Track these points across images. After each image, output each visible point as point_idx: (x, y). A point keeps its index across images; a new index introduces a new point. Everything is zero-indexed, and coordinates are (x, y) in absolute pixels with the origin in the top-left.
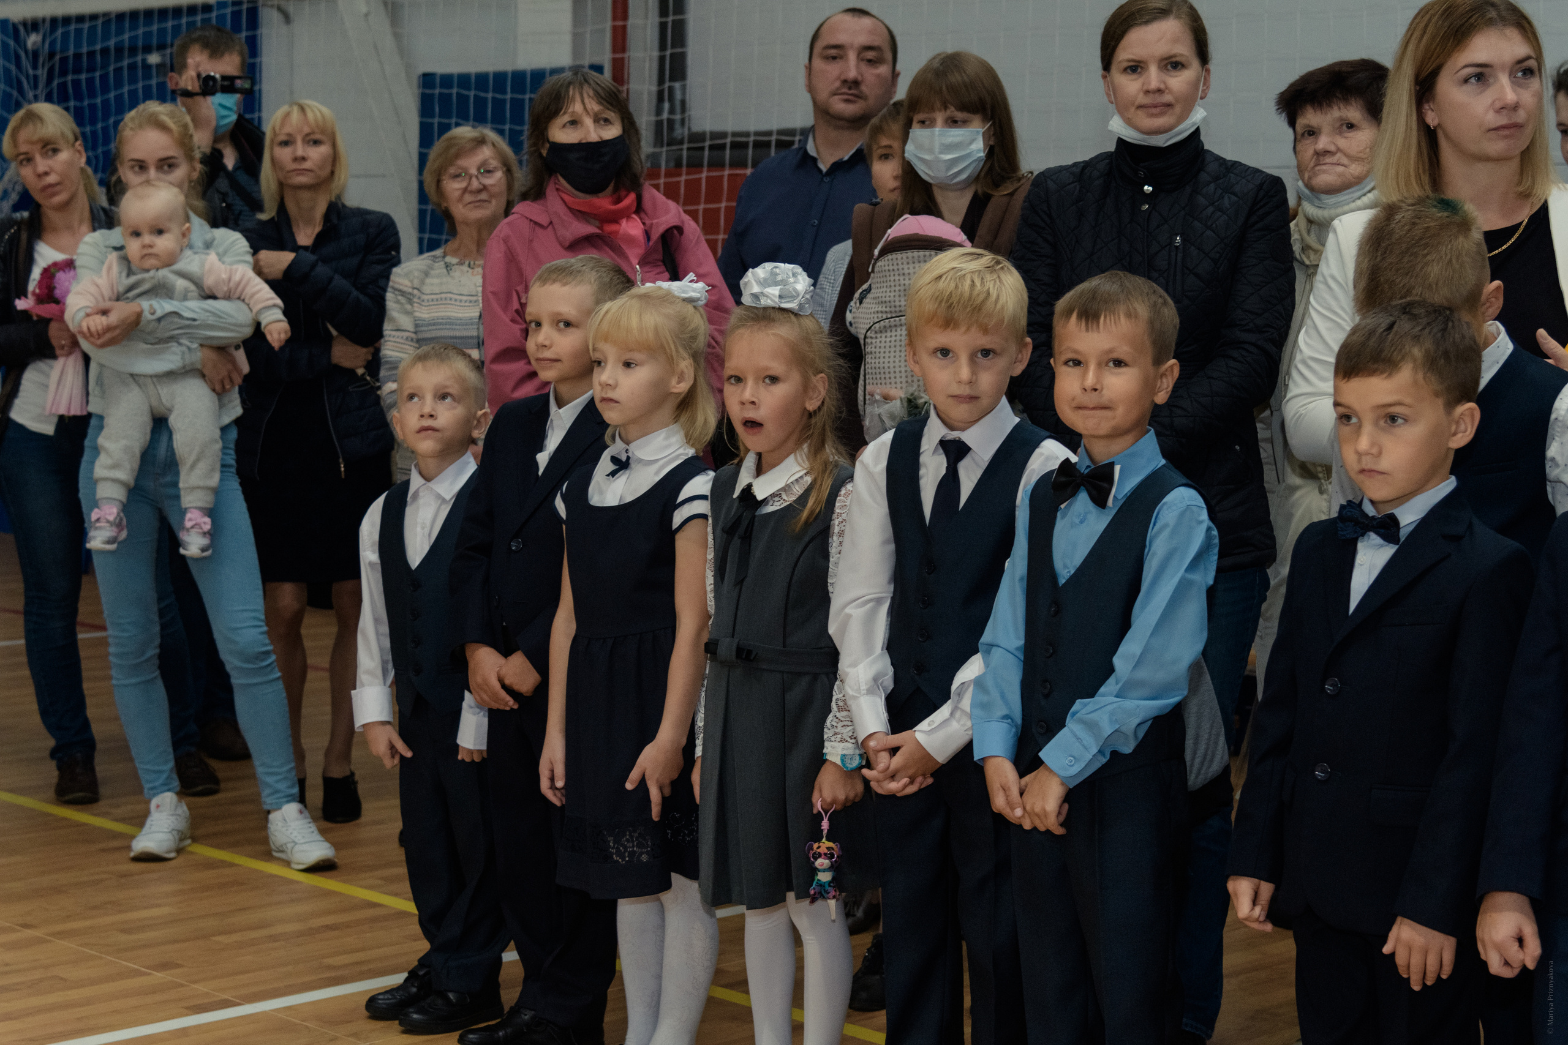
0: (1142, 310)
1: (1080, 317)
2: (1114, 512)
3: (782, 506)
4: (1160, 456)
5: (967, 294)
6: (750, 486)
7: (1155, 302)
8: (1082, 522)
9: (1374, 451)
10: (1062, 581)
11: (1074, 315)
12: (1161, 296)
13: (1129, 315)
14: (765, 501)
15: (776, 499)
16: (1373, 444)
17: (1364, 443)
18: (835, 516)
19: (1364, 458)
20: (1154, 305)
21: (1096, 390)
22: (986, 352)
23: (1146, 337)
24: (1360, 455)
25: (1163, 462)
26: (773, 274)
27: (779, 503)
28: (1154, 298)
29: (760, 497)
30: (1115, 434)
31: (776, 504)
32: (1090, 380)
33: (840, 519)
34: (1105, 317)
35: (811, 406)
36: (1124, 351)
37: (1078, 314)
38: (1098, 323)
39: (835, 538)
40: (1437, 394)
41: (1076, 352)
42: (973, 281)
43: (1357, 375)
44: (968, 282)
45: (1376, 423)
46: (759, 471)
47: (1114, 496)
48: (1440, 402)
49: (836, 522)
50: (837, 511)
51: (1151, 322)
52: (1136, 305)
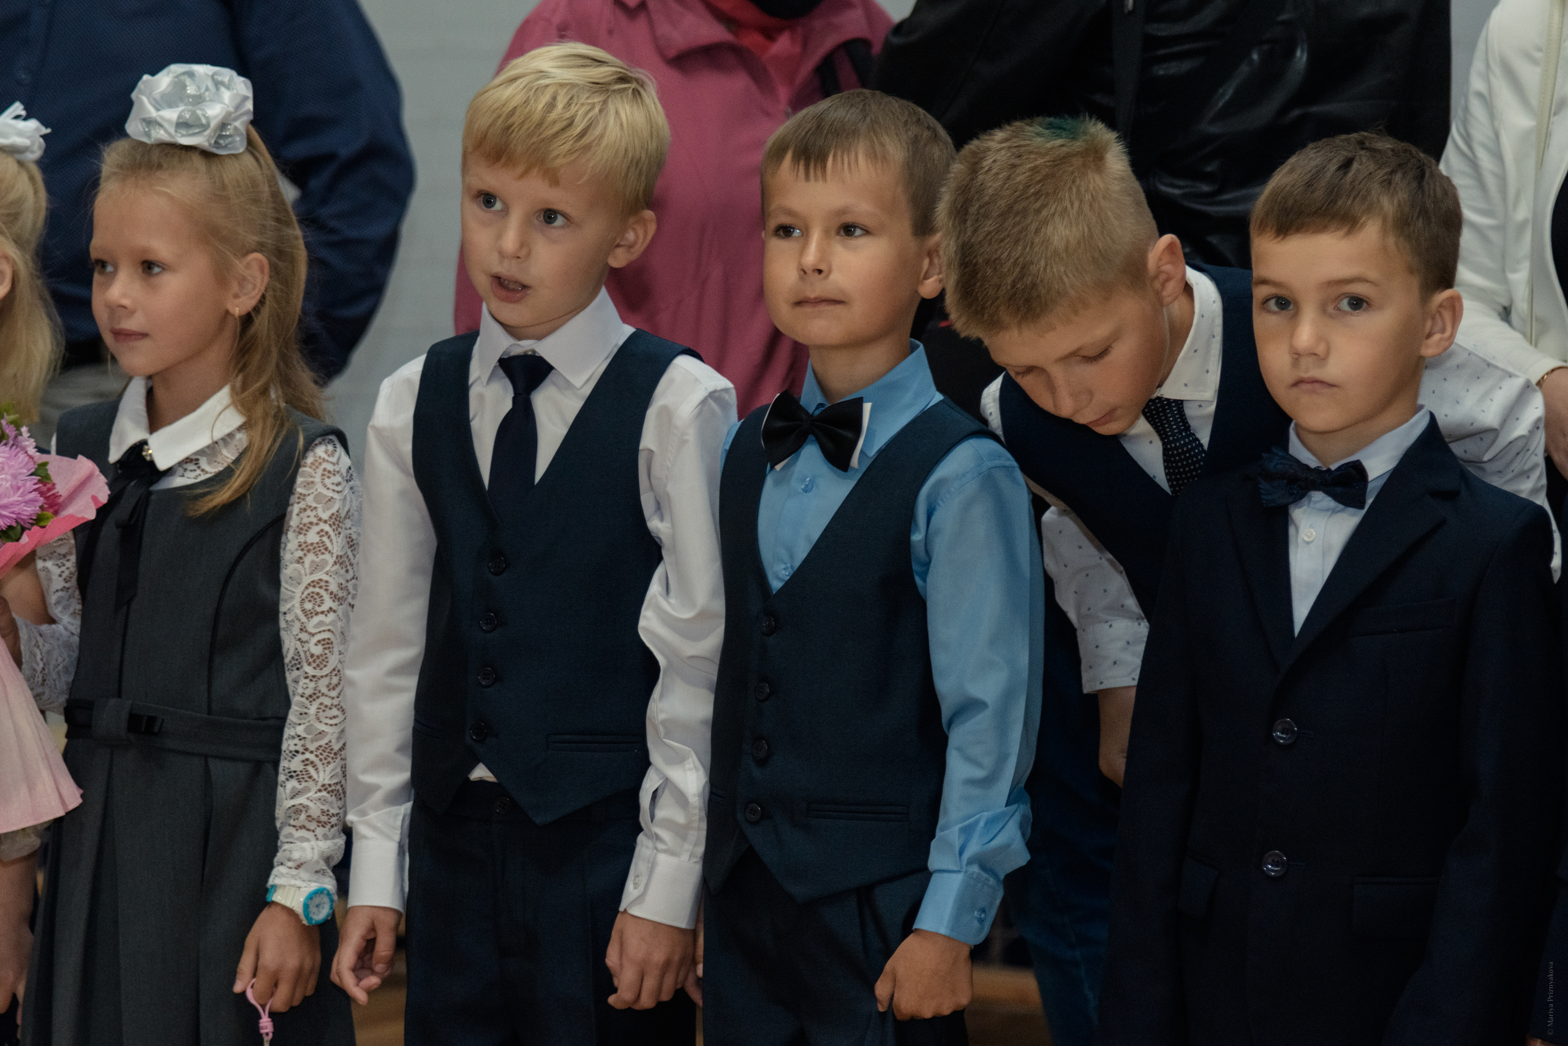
0: (896, 151)
1: (796, 159)
2: (859, 475)
3: (199, 480)
4: (933, 388)
5: (536, 117)
6: (141, 445)
7: (916, 137)
8: (806, 490)
9: (1321, 349)
10: (776, 585)
11: (789, 156)
12: (929, 128)
13: (873, 156)
14: (169, 472)
15: (191, 466)
16: (1320, 338)
17: (1305, 334)
18: (293, 499)
19: (1305, 362)
20: (915, 140)
21: (820, 271)
22: (549, 215)
23: (900, 189)
24: (1297, 356)
25: (939, 397)
26: (179, 86)
27: (193, 474)
28: (914, 130)
29: (162, 464)
30: (856, 343)
31: (188, 474)
32: (811, 257)
33: (302, 505)
34: (834, 156)
35: (239, 307)
36: (863, 209)
37: (794, 153)
38: (824, 168)
39: (291, 535)
40: (1411, 271)
41: (790, 212)
42: (554, 98)
43: (1298, 230)
44: (545, 99)
45: (1323, 309)
46: (155, 420)
47: (862, 451)
48: (1415, 282)
49: (296, 509)
50: (299, 490)
51: (909, 166)
52: (886, 139)
